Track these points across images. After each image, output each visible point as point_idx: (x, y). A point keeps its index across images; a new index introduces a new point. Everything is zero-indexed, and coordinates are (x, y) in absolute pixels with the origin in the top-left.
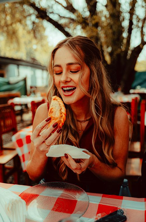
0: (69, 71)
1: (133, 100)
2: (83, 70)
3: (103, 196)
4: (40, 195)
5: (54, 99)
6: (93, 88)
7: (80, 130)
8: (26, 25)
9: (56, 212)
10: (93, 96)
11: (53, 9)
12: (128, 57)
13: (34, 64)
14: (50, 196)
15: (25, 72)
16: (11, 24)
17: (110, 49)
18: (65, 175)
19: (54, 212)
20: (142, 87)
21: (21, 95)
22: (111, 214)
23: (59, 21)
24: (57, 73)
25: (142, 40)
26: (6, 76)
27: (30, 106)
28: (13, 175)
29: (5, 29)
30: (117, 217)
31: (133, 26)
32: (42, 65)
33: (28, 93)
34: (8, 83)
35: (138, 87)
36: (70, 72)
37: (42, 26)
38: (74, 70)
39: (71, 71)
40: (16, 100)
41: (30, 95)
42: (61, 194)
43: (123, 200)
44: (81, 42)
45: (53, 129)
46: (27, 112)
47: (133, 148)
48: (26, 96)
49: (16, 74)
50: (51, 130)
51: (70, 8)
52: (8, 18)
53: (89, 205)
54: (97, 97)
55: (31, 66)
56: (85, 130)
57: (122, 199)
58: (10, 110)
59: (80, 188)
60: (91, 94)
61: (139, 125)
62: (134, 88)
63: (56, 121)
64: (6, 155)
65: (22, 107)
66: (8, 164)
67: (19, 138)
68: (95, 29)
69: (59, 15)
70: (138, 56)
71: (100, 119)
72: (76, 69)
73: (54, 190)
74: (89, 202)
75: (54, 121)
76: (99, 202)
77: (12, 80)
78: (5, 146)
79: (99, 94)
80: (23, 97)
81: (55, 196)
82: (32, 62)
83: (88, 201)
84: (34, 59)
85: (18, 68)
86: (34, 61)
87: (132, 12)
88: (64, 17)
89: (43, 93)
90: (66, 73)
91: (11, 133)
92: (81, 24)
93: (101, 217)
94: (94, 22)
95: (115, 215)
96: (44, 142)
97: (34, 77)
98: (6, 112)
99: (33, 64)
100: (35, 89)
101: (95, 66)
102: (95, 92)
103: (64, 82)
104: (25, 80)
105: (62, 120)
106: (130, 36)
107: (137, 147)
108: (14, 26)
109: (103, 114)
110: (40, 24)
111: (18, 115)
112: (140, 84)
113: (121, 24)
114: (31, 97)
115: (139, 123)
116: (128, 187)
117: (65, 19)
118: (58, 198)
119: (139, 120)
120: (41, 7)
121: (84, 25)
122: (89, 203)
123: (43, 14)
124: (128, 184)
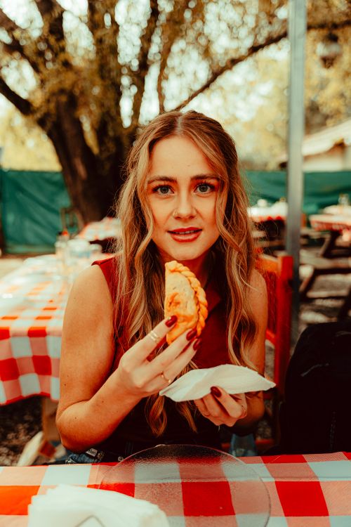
5: (174, 271)
45: (187, 342)
75: (185, 323)
105: (201, 319)
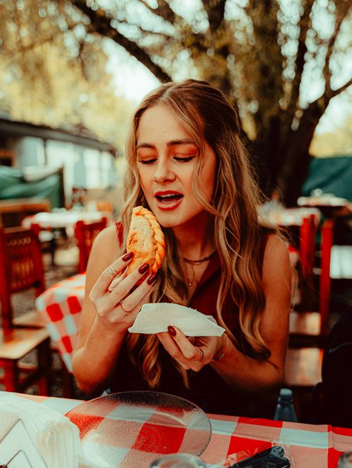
0: (172, 157)
1: (305, 220)
2: (203, 156)
3: (239, 422)
4: (106, 417)
5: (138, 214)
6: (223, 192)
7: (191, 281)
8: (65, 48)
9: (141, 452)
10: (220, 210)
11: (126, 13)
12: (295, 125)
13: (80, 137)
14: (127, 420)
15: (60, 155)
16: (32, 47)
17: (253, 107)
18: (155, 376)
19: (137, 451)
20: (325, 192)
21: (53, 207)
22: (257, 456)
23: (140, 40)
24: (145, 160)
25: (328, 85)
26: (16, 163)
27: (70, 232)
28: (34, 386)
29: (18, 56)
30: (270, 461)
31: (307, 56)
32: (99, 139)
33: (68, 202)
34: (22, 180)
35: (317, 192)
36: (175, 160)
37: (101, 51)
38: (183, 154)
39: (176, 158)
40: (42, 219)
41: (71, 207)
42: (150, 416)
43: (282, 429)
44: (197, 96)
45: (140, 276)
46: (66, 246)
47: (305, 326)
48: (63, 209)
49: (41, 158)
50: (135, 278)
51: (165, 12)
52: (25, 32)
53: (210, 437)
54: (229, 212)
55: (75, 143)
56: (201, 280)
57: (280, 426)
58: (30, 240)
59: (191, 403)
60: (216, 209)
61: (318, 276)
62: (308, 194)
63: (146, 260)
64: (20, 339)
65: (54, 235)
66: (23, 360)
67: (53, 303)
68: (220, 60)
69: (140, 28)
70: (317, 122)
71: (235, 258)
72: (188, 152)
73: (137, 408)
74: (211, 431)
76: (233, 431)
77: (32, 172)
78: (18, 320)
79: (234, 206)
80: (56, 212)
81: (137, 421)
82: (76, 133)
83: (209, 430)
84: (81, 127)
85: (45, 146)
86: (81, 131)
87: (305, 22)
88: (151, 33)
89: (102, 204)
90: (166, 163)
91: (32, 291)
92: (189, 47)
93: (238, 460)
94: (218, 44)
95: (266, 457)
96: (119, 304)
97: (80, 167)
98: (21, 245)
99: (78, 136)
100: (83, 194)
101: (227, 147)
102: (226, 202)
103: (162, 181)
104: (60, 173)
105: (157, 257)
106: (301, 76)
107: (313, 323)
108: (38, 50)
109: (241, 248)
110: (97, 47)
111: (46, 251)
112: (321, 186)
113: (281, 50)
114: (74, 212)
115: (317, 271)
116: (292, 406)
117: (154, 36)
118: (145, 424)
119: (318, 266)
120: (100, 8)
121: (195, 50)
122: (211, 433)
123: (104, 25)
124: (292, 401)
